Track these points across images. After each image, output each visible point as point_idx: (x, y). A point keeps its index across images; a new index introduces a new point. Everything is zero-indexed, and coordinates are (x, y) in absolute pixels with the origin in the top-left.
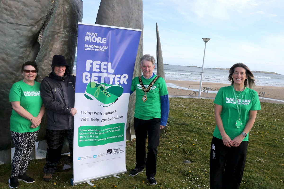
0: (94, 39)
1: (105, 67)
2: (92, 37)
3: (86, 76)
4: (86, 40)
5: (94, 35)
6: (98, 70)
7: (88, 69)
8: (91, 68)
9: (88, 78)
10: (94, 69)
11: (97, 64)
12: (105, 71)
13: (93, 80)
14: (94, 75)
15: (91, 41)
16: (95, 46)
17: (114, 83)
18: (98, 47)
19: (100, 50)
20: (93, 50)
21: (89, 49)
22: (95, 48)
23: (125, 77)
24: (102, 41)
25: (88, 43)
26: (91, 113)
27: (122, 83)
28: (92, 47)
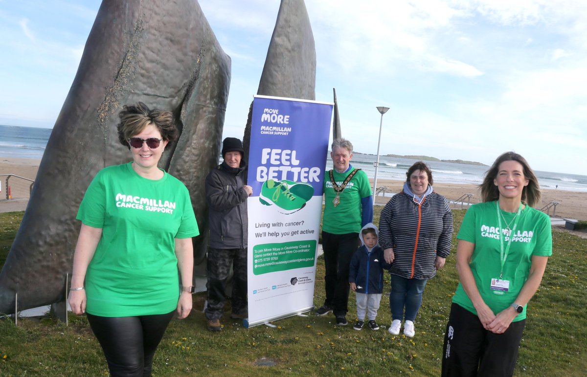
0: (274, 118)
1: (288, 157)
2: (271, 115)
3: (262, 171)
4: (262, 120)
5: (274, 113)
6: (278, 163)
7: (264, 161)
8: (269, 160)
9: (264, 174)
10: (273, 162)
11: (276, 154)
12: (288, 163)
13: (270, 178)
14: (272, 169)
15: (269, 121)
16: (275, 128)
17: (299, 180)
18: (278, 129)
19: (281, 133)
20: (272, 133)
21: (267, 133)
22: (274, 131)
23: (315, 172)
24: (283, 120)
25: (266, 123)
26: (268, 226)
27: (311, 181)
28: (271, 129)
